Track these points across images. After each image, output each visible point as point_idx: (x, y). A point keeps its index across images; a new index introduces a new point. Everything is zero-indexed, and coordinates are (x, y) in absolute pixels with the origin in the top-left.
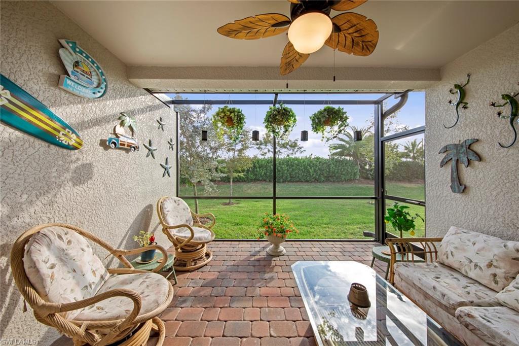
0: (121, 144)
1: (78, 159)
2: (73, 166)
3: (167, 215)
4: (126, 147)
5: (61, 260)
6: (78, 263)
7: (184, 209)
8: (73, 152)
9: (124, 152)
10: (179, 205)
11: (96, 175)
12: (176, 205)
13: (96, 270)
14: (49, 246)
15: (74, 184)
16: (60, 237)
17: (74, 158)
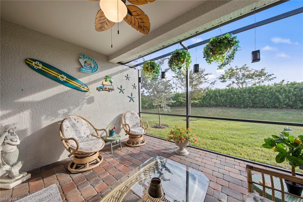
0: (105, 89)
1: (88, 95)
2: (87, 98)
3: (126, 119)
4: (107, 89)
5: (72, 126)
6: (79, 129)
7: (136, 118)
8: (86, 93)
9: (107, 92)
10: (133, 115)
11: (95, 101)
12: (132, 115)
13: (86, 133)
14: (69, 121)
15: (87, 104)
16: (75, 120)
17: (87, 95)
